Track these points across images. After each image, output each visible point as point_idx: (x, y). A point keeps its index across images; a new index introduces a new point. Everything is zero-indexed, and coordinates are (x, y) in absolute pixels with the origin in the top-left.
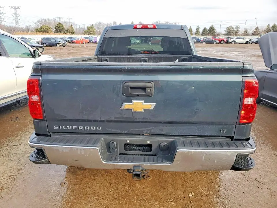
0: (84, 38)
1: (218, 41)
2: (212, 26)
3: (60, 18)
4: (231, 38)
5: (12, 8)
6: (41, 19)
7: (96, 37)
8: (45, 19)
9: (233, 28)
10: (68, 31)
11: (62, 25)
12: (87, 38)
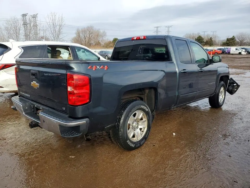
0: (218, 49)
3: (204, 32)
5: (166, 27)
6: (187, 34)
7: (229, 48)
8: (190, 34)
10: (207, 43)
11: (202, 38)
12: (220, 49)
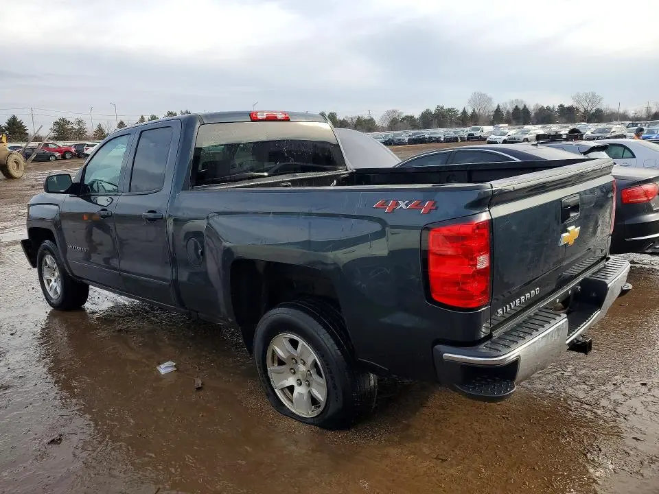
1: (57, 154)
2: (14, 118)
4: (88, 146)
9: (68, 122)
